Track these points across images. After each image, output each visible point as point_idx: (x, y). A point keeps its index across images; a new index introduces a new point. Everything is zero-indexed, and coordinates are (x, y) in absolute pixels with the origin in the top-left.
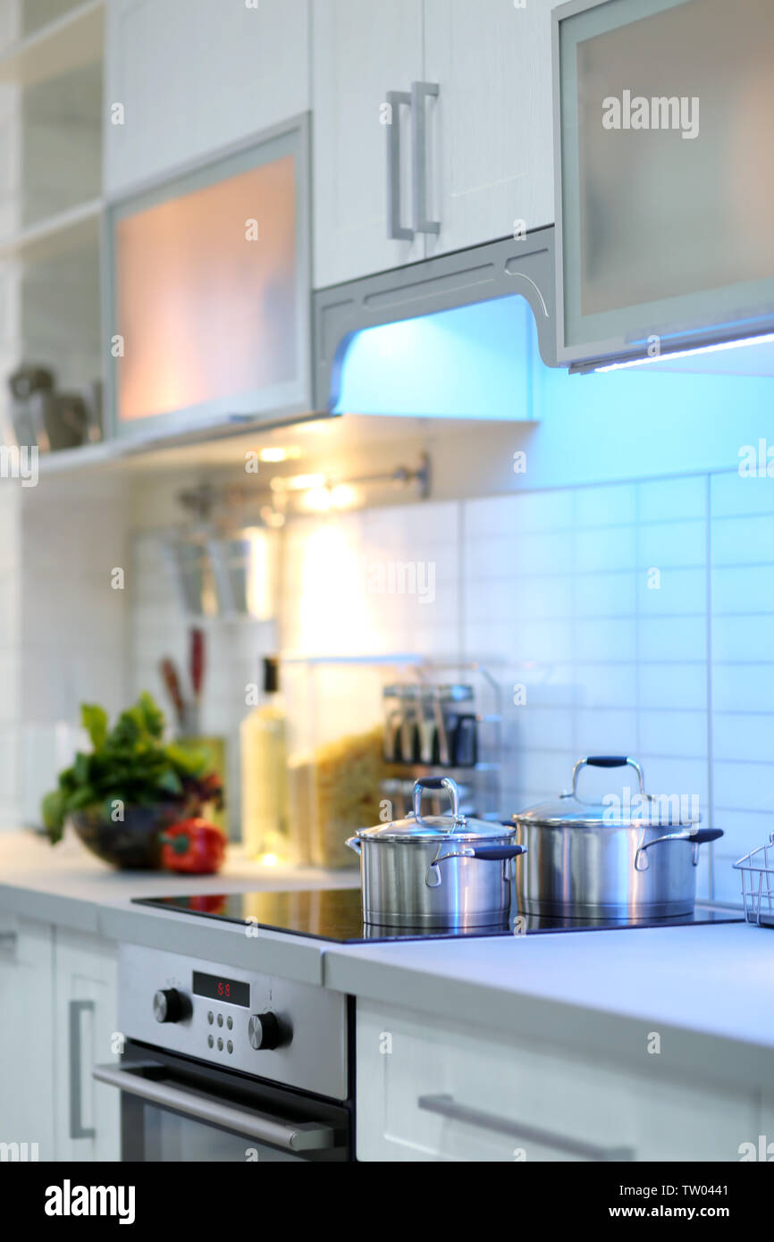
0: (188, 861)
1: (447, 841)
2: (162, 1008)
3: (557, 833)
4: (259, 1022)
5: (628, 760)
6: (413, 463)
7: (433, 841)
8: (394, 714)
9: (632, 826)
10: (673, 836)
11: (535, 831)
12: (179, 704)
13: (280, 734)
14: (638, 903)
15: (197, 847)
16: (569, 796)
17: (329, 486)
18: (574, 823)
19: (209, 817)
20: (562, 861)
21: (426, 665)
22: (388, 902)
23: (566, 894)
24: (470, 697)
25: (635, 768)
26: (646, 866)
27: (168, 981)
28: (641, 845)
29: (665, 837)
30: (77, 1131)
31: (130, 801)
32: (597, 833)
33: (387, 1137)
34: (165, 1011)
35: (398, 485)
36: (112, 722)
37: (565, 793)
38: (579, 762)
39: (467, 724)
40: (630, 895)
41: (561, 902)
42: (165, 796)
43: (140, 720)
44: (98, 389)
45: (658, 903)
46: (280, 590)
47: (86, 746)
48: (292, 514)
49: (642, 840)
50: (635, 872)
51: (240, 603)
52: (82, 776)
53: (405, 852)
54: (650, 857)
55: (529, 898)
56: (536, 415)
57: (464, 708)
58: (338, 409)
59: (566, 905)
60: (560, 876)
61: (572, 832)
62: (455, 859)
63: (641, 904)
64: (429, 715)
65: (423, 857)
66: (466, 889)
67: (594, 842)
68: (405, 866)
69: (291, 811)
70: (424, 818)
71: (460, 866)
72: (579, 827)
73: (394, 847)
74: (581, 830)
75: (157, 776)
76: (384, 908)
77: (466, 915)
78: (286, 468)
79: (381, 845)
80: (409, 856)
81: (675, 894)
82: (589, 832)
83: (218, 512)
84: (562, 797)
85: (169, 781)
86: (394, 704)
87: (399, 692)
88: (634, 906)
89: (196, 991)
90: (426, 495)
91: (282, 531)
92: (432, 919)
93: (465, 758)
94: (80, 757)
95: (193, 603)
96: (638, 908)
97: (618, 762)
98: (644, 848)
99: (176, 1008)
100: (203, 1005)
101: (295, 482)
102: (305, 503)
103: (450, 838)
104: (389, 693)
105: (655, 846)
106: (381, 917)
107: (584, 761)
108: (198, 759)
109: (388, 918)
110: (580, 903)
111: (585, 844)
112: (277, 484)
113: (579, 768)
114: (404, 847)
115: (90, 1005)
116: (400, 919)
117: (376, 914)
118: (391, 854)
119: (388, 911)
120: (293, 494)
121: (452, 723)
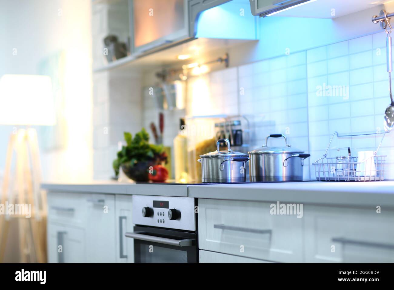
0: (156, 178)
1: (226, 156)
2: (144, 212)
3: (261, 156)
4: (171, 212)
5: (282, 135)
6: (224, 57)
7: (222, 156)
8: (218, 132)
9: (283, 153)
10: (294, 155)
11: (254, 156)
12: (156, 137)
13: (185, 142)
14: (285, 176)
15: (159, 173)
16: (265, 146)
17: (199, 66)
18: (266, 152)
19: (163, 165)
20: (262, 164)
21: (228, 118)
22: (209, 175)
23: (263, 174)
24: (239, 124)
25: (284, 137)
26: (287, 165)
27: (146, 205)
28: (285, 159)
29: (292, 156)
30: (122, 256)
31: (139, 160)
32: (273, 155)
33: (207, 240)
34: (145, 213)
35: (219, 63)
36: (133, 136)
37: (264, 146)
38: (267, 136)
39: (239, 132)
40: (283, 174)
41: (262, 176)
42: (149, 159)
43: (141, 136)
44: (129, 39)
45: (291, 176)
46: (186, 100)
47: (126, 144)
48: (189, 77)
49: (286, 157)
50: (284, 167)
51: (174, 104)
52: (124, 153)
53: (214, 160)
54: (288, 162)
55: (253, 176)
56: (258, 38)
57: (238, 128)
58: (197, 36)
59: (264, 177)
60: (262, 169)
61: (265, 155)
62: (229, 161)
63: (286, 177)
64: (228, 131)
65: (219, 161)
66: (232, 171)
67: (272, 158)
68: (214, 164)
69: (189, 165)
70: (220, 151)
71: (230, 164)
72: (267, 154)
73: (211, 159)
74: (267, 155)
75: (146, 152)
76: (208, 177)
77: (232, 178)
78: (186, 62)
79: (207, 158)
80: (215, 161)
81: (297, 173)
82: (270, 155)
83: (168, 78)
84: (263, 147)
85: (150, 154)
86: (218, 129)
87: (219, 125)
88: (284, 177)
89: (154, 206)
90: (227, 66)
91: (186, 81)
92: (222, 180)
93: (238, 142)
94: (123, 147)
95: (161, 106)
96: (285, 178)
97: (279, 136)
98: (286, 160)
99: (149, 213)
100: (156, 210)
101: (189, 66)
102: (193, 73)
103: (227, 155)
104: (216, 126)
105: (290, 158)
106: (207, 180)
107: (269, 136)
108: (159, 148)
109: (209, 180)
110: (268, 176)
111: (269, 159)
112: (184, 67)
113: (267, 138)
114: (214, 159)
115: (125, 218)
116: (213, 180)
117: (206, 179)
118: (210, 161)
119: (209, 178)
120: (190, 69)
121: (234, 132)
